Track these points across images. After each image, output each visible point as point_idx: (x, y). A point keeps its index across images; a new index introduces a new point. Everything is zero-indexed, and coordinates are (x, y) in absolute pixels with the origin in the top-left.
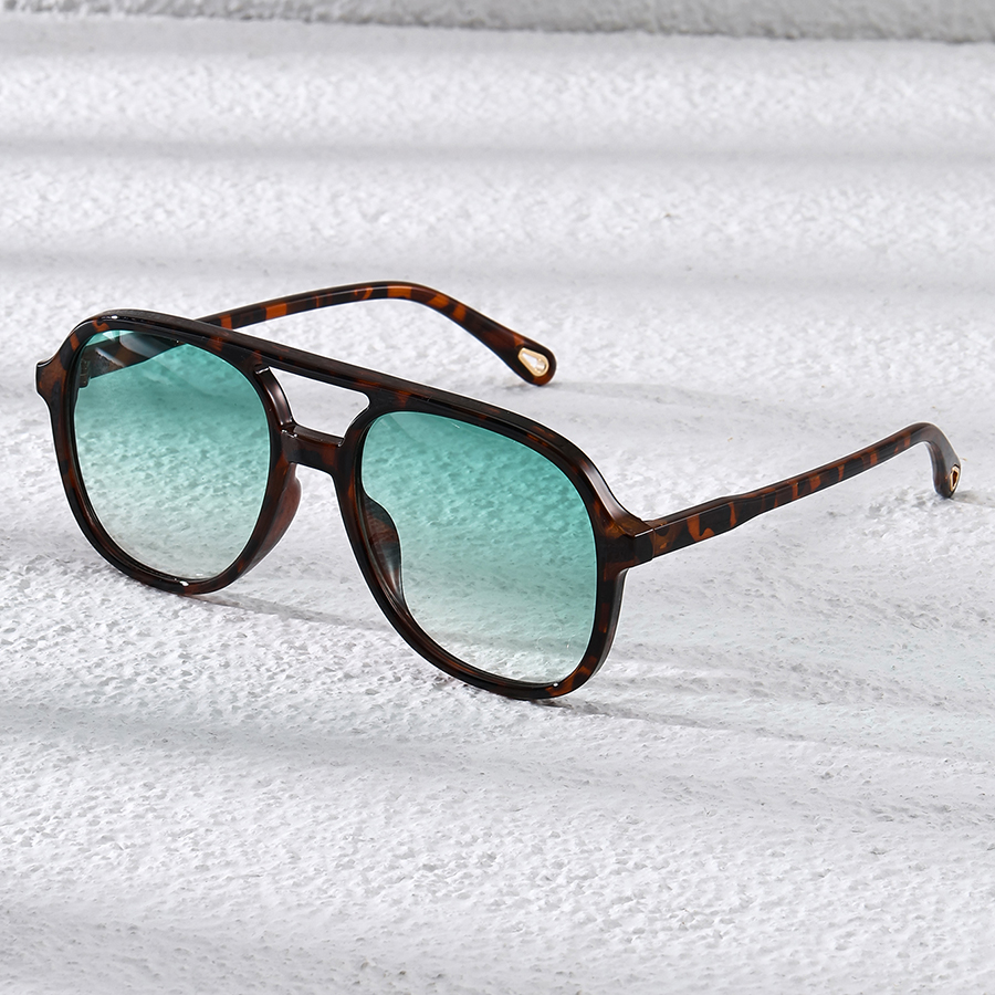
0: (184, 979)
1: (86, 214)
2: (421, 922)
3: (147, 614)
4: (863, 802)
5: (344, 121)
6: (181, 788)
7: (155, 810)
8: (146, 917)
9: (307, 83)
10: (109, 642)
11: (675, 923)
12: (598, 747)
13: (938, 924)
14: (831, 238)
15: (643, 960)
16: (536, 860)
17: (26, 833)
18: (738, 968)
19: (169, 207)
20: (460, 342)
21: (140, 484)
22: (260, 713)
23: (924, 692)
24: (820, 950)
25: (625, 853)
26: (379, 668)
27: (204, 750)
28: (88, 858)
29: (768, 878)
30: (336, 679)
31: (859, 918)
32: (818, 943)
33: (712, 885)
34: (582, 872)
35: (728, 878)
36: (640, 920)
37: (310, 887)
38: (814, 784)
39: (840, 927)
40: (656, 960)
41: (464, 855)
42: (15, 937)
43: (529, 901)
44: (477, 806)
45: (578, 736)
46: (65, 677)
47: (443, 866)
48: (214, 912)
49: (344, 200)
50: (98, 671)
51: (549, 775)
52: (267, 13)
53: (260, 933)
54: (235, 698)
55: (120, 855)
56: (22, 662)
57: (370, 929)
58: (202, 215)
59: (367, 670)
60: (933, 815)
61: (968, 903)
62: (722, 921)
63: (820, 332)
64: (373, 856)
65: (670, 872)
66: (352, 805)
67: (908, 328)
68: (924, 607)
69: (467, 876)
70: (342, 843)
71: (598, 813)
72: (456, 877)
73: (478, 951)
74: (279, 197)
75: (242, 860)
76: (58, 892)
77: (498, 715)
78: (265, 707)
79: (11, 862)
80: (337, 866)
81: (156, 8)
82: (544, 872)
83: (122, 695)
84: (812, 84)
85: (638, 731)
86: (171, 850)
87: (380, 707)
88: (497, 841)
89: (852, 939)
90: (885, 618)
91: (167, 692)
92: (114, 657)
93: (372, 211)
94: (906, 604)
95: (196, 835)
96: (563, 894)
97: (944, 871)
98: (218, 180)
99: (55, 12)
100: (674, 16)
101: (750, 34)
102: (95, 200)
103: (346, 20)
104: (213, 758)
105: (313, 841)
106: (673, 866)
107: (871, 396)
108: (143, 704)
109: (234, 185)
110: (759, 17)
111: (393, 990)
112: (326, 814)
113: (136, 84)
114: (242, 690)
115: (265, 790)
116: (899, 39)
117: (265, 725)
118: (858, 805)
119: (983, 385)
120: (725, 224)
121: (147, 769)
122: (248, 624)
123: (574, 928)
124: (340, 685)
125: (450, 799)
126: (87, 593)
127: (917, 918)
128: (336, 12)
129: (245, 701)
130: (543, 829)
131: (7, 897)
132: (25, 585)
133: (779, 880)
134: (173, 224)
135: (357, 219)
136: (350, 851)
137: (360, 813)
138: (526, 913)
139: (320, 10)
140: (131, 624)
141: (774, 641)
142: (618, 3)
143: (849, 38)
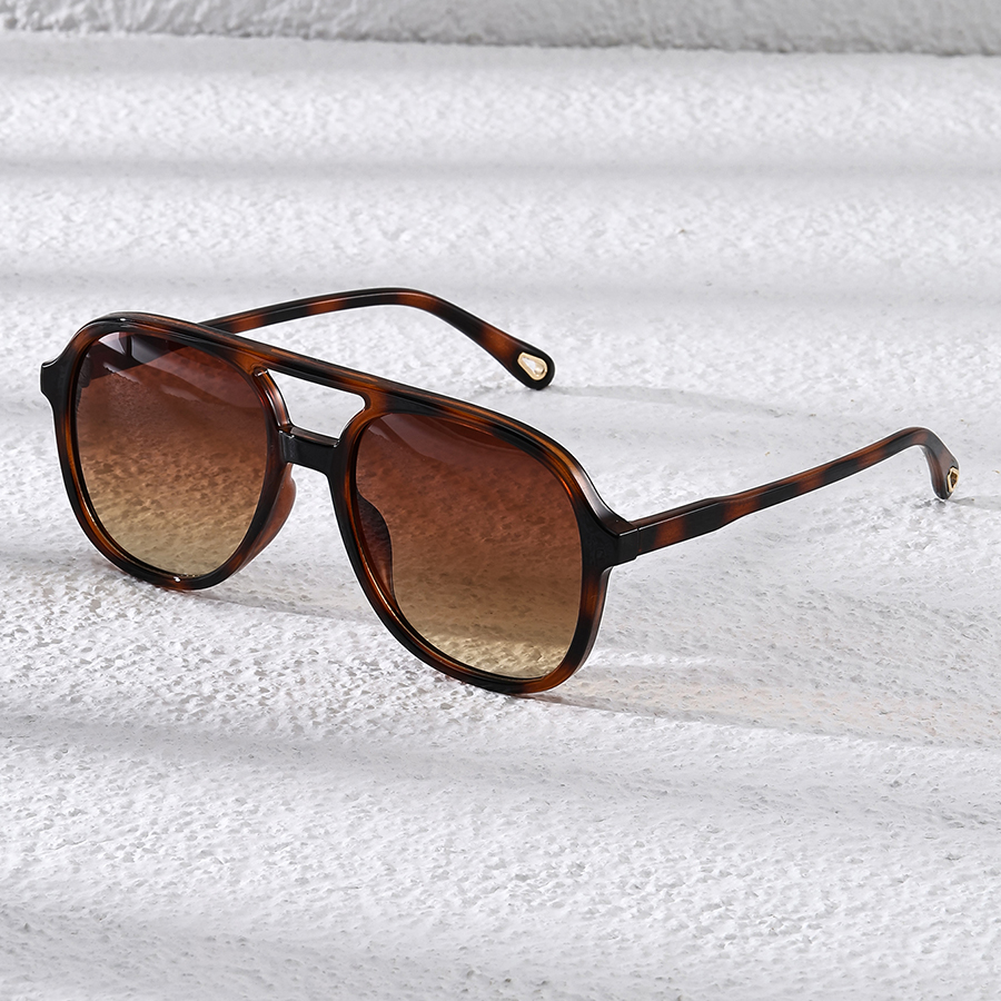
0: (297, 988)
1: (111, 234)
2: (521, 931)
4: (933, 809)
5: (354, 138)
6: (272, 802)
7: (250, 825)
8: (253, 929)
9: (313, 101)
10: (185, 660)
11: (764, 929)
12: (672, 758)
14: (845, 252)
15: (738, 965)
16: (624, 869)
17: (128, 849)
18: (830, 972)
19: (192, 227)
21: (197, 503)
22: (339, 729)
23: (981, 701)
24: (906, 954)
25: (709, 861)
26: (450, 682)
27: (290, 766)
28: (190, 872)
29: (849, 884)
30: (410, 694)
31: (942, 922)
33: (796, 892)
34: (670, 881)
35: (811, 884)
36: (730, 927)
37: (409, 898)
38: (884, 792)
39: (923, 931)
40: (750, 965)
41: (554, 865)
42: (129, 950)
43: (621, 909)
44: (561, 817)
45: (651, 748)
46: (147, 695)
47: (534, 876)
48: (318, 923)
49: (364, 217)
50: (178, 689)
51: (627, 786)
52: (265, 31)
53: (365, 943)
54: (314, 715)
55: (221, 869)
56: (102, 681)
57: (471, 939)
58: (225, 234)
59: (439, 684)
62: (809, 926)
63: (843, 346)
64: (466, 867)
65: (754, 879)
66: (440, 818)
67: (929, 341)
68: (973, 617)
69: (559, 885)
70: (435, 855)
71: (679, 823)
72: (549, 886)
73: (578, 958)
74: (299, 216)
75: (340, 873)
76: (165, 906)
77: (571, 727)
78: (344, 722)
79: (116, 877)
80: (433, 877)
81: (155, 26)
82: (633, 881)
83: (204, 712)
84: (809, 98)
85: (709, 742)
86: (269, 863)
87: (456, 721)
88: (584, 851)
89: (936, 943)
90: (936, 628)
91: (247, 709)
92: (191, 675)
93: (392, 229)
94: (954, 615)
95: (293, 849)
96: (653, 902)
99: (56, 30)
100: (668, 31)
101: (744, 48)
102: (118, 220)
103: (344, 36)
104: (300, 773)
105: (406, 854)
106: (756, 874)
107: (900, 409)
108: (225, 721)
109: (253, 204)
110: (752, 32)
111: (501, 998)
112: (415, 827)
113: (145, 102)
114: (320, 705)
115: (354, 803)
116: (889, 52)
117: (347, 740)
118: (929, 812)
120: (739, 239)
121: (237, 784)
122: (318, 640)
123: (668, 934)
124: (414, 700)
125: (534, 810)
126: (158, 612)
127: (997, 921)
128: (334, 28)
129: (325, 716)
130: (628, 839)
131: (116, 911)
132: (96, 605)
133: (861, 886)
134: (198, 244)
135: (379, 237)
136: (443, 862)
137: (449, 825)
138: (620, 921)
139: (318, 26)
140: (204, 642)
141: (831, 652)
142: (612, 18)
143: (841, 51)
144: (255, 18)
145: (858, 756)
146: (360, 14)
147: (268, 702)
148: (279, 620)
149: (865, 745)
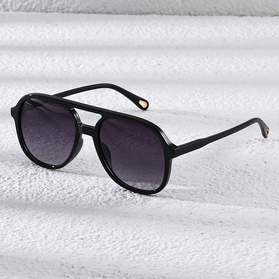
0: (14, 269)
2: (79, 253)
3: (10, 173)
4: (200, 220)
5: (72, 40)
6: (17, 219)
7: (9, 225)
8: (5, 253)
9: (62, 30)
11: (147, 253)
12: (129, 207)
13: (217, 252)
14: (203, 70)
15: (138, 262)
16: (111, 237)
18: (163, 264)
19: (22, 64)
20: (100, 99)
21: (10, 138)
23: (219, 191)
24: (185, 259)
25: (135, 234)
26: (72, 187)
27: (23, 209)
29: (173, 240)
30: (60, 190)
31: (196, 251)
32: (185, 258)
33: (158, 243)
34: (123, 240)
35: (162, 241)
36: (138, 252)
37: (49, 245)
38: (187, 215)
39: (191, 253)
40: (141, 262)
41: (92, 236)
43: (108, 247)
44: (96, 223)
45: (125, 204)
47: (86, 239)
48: (23, 251)
49: (70, 61)
51: (116, 214)
52: (52, 11)
53: (35, 257)
54: (33, 195)
57: (65, 255)
58: (31, 66)
59: (69, 187)
60: (219, 223)
61: (226, 246)
62: (160, 252)
63: (198, 95)
64: (67, 236)
65: (147, 239)
66: (62, 223)
67: (222, 94)
68: (220, 168)
69: (92, 241)
71: (128, 224)
72: (89, 241)
73: (94, 261)
74: (53, 61)
75: (32, 238)
77: (103, 198)
78: (40, 197)
80: (57, 239)
81: (21, 10)
82: (113, 240)
83: (2, 195)
84: (200, 28)
86: (13, 235)
87: (71, 197)
88: (101, 232)
89: (194, 256)
90: (210, 171)
91: (14, 194)
93: (78, 64)
94: (216, 168)
95: (20, 231)
96: (117, 245)
97: (220, 238)
98: (36, 56)
100: (164, 10)
101: (185, 14)
103: (74, 12)
104: (26, 211)
105: (51, 233)
106: (148, 238)
107: (210, 112)
108: (8, 197)
109: (41, 58)
110: (187, 10)
111: (70, 271)
112: (55, 225)
113: (15, 30)
114: (35, 193)
115: (39, 219)
116: (225, 15)
117: (40, 202)
118: (199, 221)
119: (241, 109)
120: (174, 66)
121: (8, 214)
122: (37, 175)
123: (120, 254)
124: (61, 191)
125: (89, 221)
127: (212, 250)
128: (71, 10)
129: (35, 196)
130: (113, 229)
133: (176, 241)
134: (23, 69)
135: (73, 66)
136: (61, 235)
137: (65, 225)
138: (107, 251)
139: (66, 9)
140: (6, 176)
141: (179, 178)
142: (148, 6)
143: (212, 15)
144: (49, 7)
145: (181, 206)
146: (78, 6)
147: (21, 192)
148: (27, 170)
149: (184, 203)
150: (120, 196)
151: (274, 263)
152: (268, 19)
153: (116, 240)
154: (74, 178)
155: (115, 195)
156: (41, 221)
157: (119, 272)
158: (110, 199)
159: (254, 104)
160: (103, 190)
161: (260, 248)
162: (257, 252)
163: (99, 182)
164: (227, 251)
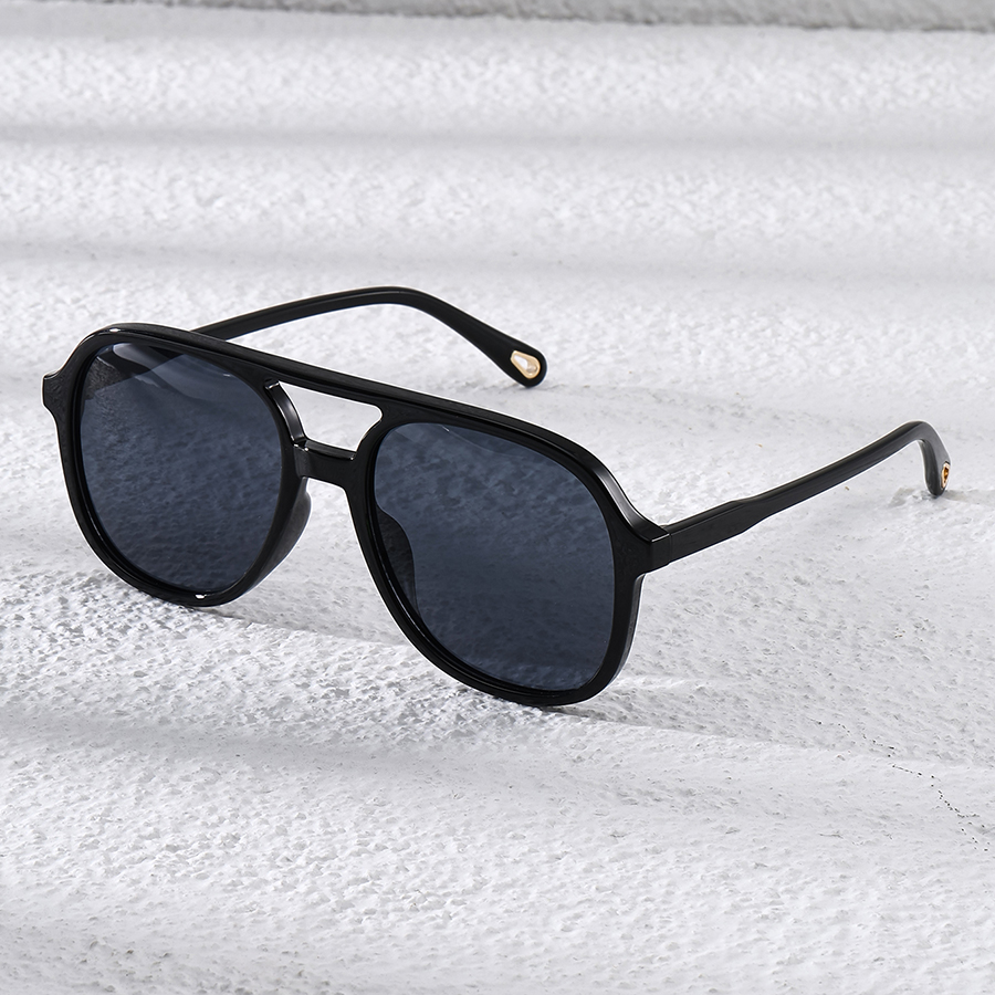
150: (325, 691)
151: (869, 949)
152: (909, 40)
153: (296, 852)
154: (160, 619)
155: (306, 686)
156: (29, 778)
157: (300, 974)
158: (286, 700)
159: (838, 353)
160: (262, 667)
161: (825, 893)
162: (814, 908)
163: (251, 636)
164: (702, 902)
